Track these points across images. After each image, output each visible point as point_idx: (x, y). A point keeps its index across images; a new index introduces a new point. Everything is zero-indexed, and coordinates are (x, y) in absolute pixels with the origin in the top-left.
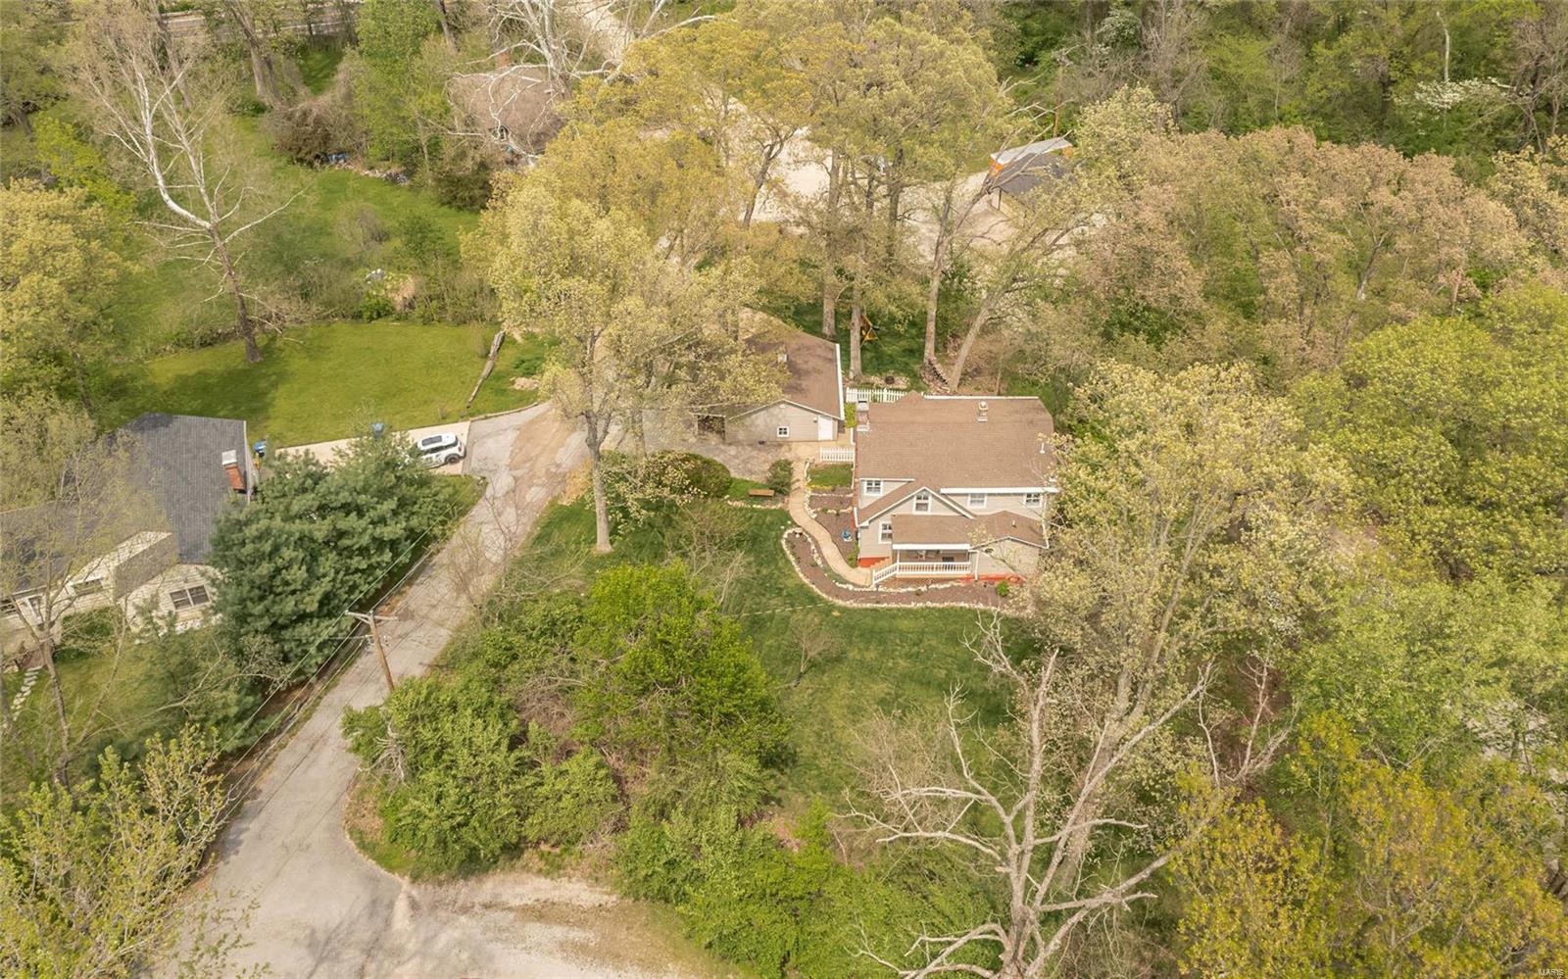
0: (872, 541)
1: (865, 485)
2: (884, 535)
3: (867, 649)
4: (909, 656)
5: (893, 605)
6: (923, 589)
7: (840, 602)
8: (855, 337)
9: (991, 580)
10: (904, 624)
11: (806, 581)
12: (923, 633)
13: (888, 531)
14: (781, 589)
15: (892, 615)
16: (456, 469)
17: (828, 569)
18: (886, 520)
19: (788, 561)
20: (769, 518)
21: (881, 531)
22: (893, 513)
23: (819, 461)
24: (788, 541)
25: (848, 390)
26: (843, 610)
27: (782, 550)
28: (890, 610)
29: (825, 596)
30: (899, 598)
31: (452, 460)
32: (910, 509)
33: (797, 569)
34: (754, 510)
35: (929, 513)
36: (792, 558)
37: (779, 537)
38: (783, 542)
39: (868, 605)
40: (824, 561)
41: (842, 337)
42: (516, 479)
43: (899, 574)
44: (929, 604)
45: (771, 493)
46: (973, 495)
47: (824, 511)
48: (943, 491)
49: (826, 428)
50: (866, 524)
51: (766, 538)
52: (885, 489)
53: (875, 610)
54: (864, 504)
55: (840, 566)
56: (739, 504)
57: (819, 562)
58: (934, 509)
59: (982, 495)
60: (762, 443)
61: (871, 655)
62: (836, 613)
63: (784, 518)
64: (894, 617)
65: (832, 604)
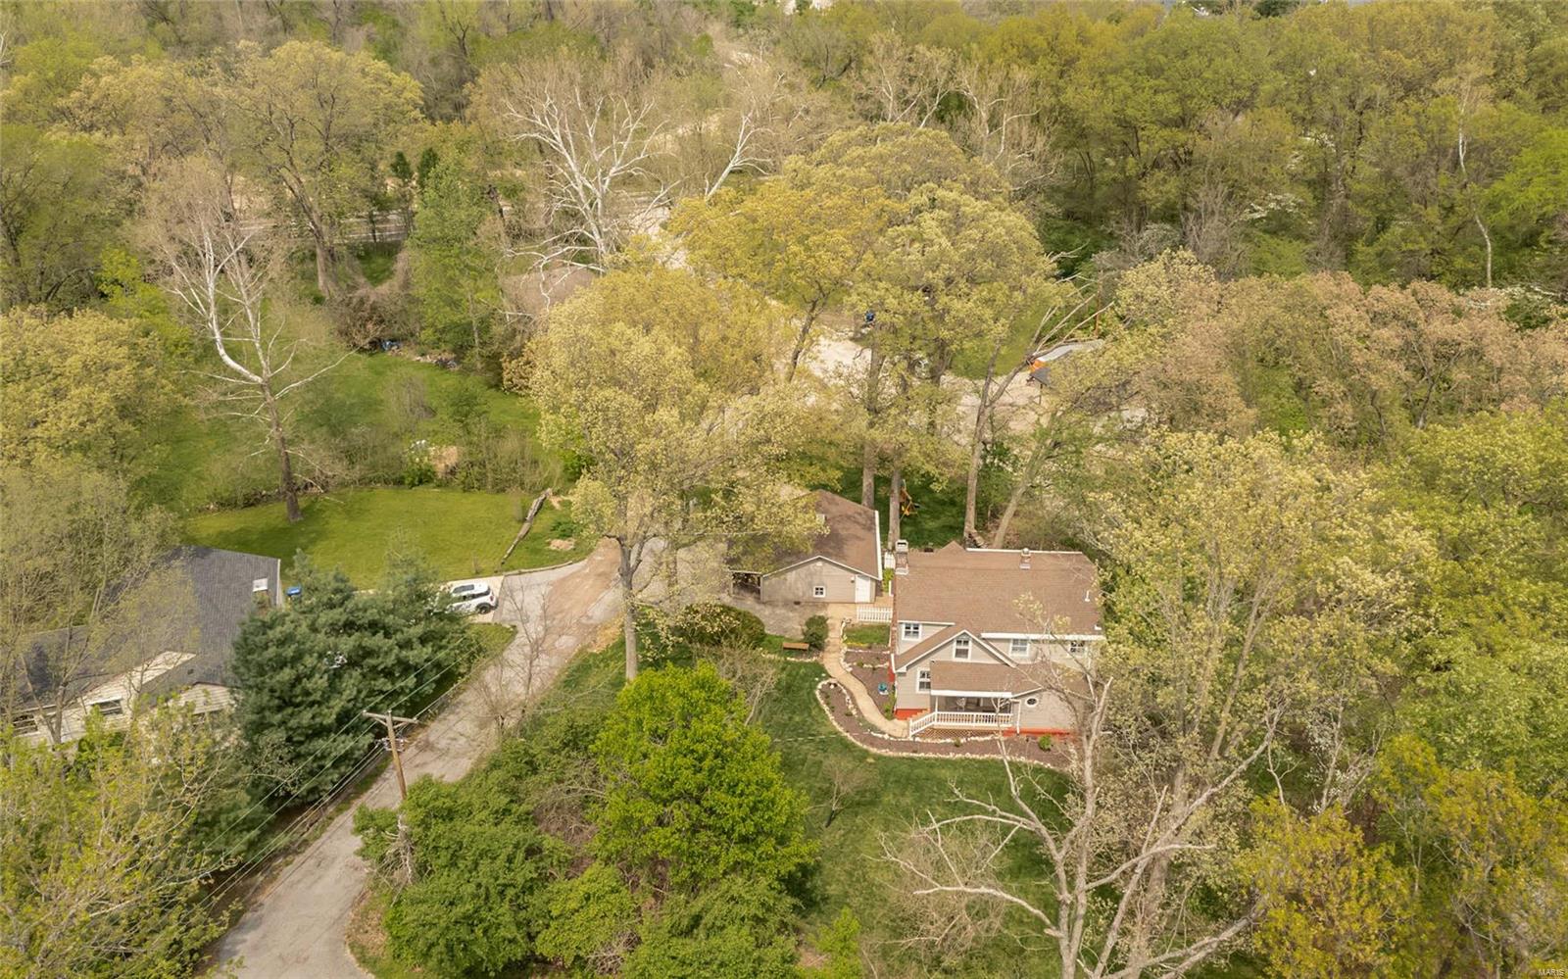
0: (908, 690)
1: (903, 629)
2: (922, 685)
3: (903, 795)
5: (931, 755)
6: (963, 741)
7: (874, 750)
9: (1035, 733)
10: (942, 773)
11: (840, 729)
12: (962, 782)
13: (926, 680)
14: (814, 736)
15: (930, 764)
16: (488, 618)
17: (862, 719)
18: (924, 667)
19: (822, 710)
20: (802, 671)
21: (919, 680)
22: (932, 658)
23: (856, 621)
24: (822, 692)
25: (886, 555)
26: (878, 758)
27: (816, 700)
28: (927, 759)
29: (858, 743)
30: (935, 748)
31: (484, 608)
32: (949, 655)
33: (831, 717)
34: (788, 663)
35: (969, 660)
36: (826, 708)
37: (813, 688)
38: (817, 693)
39: (905, 754)
40: (860, 712)
42: (546, 629)
43: (936, 724)
44: (968, 755)
45: (807, 646)
46: (1015, 641)
47: (861, 665)
48: (984, 635)
49: (864, 589)
50: (903, 669)
51: (800, 689)
52: (925, 633)
53: (912, 759)
54: (901, 650)
55: (874, 717)
56: (773, 656)
57: (854, 712)
58: (975, 656)
59: (1024, 641)
60: (797, 603)
61: (907, 800)
62: (870, 760)
63: (819, 671)
64: (932, 766)
65: (867, 751)
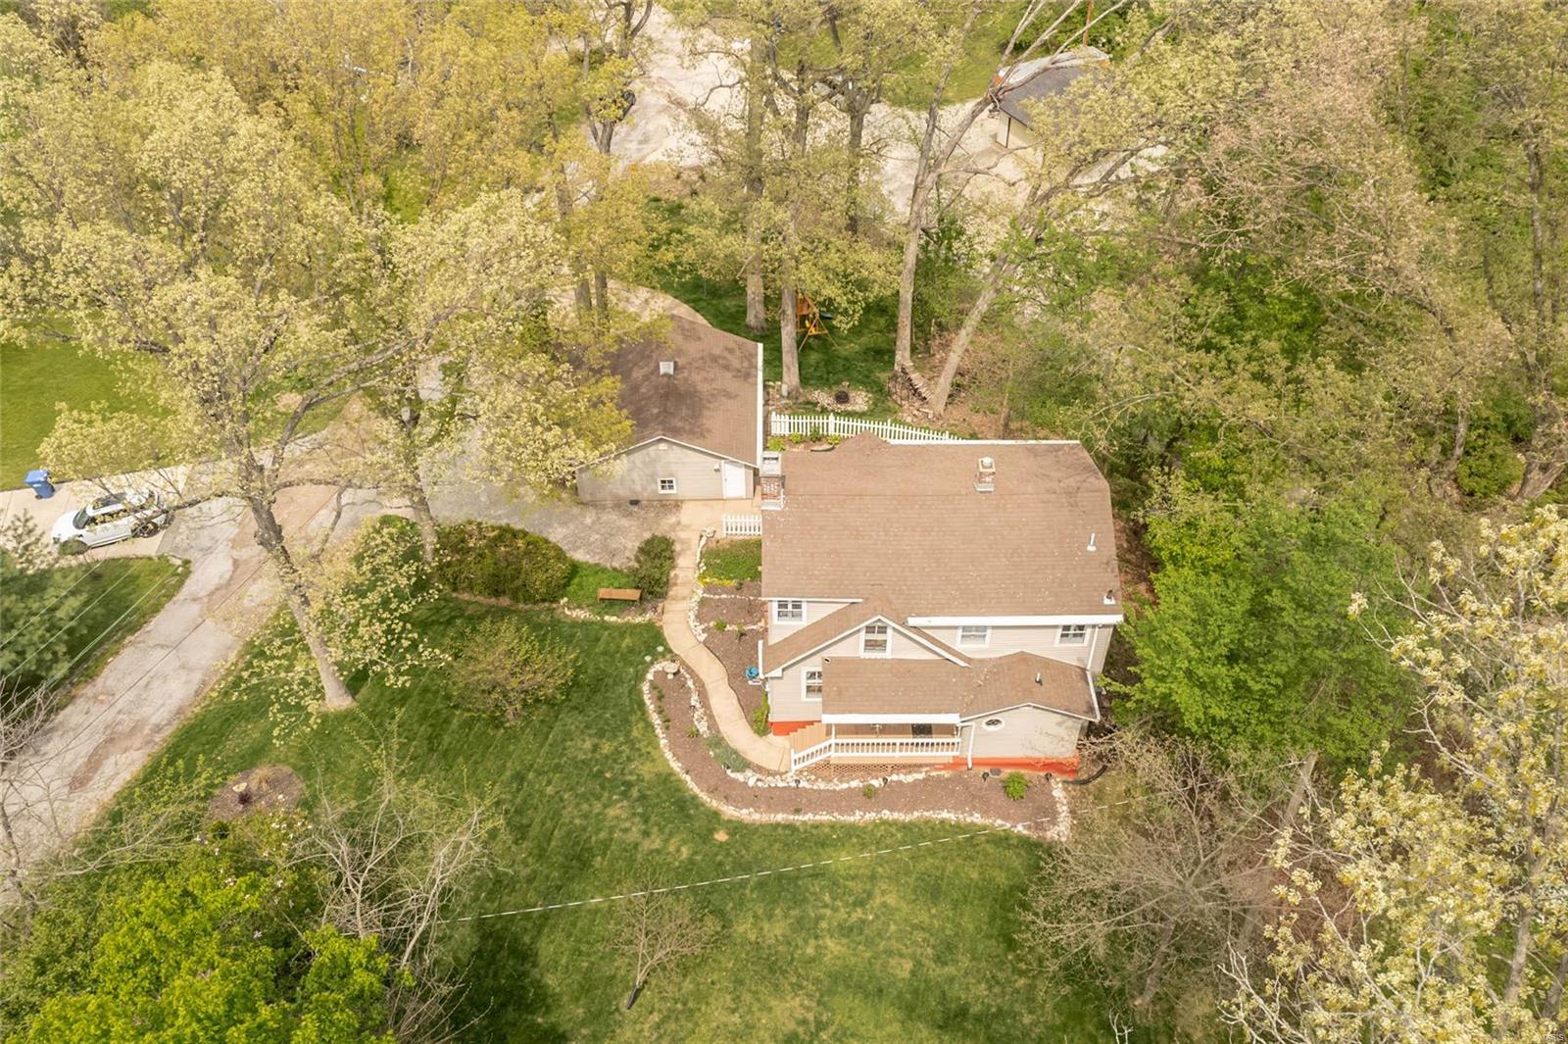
0: (788, 696)
1: (774, 608)
2: (809, 689)
3: (770, 917)
4: (846, 931)
5: (824, 817)
6: (876, 783)
7: (729, 811)
8: (788, 333)
9: (997, 765)
10: (843, 860)
11: (676, 766)
12: (873, 877)
13: (816, 682)
14: (629, 785)
15: (818, 840)
16: (148, 547)
17: (718, 741)
18: (815, 664)
19: (649, 726)
20: (627, 642)
21: (804, 683)
22: (826, 654)
23: (722, 534)
24: (654, 686)
25: (774, 417)
26: (737, 828)
27: (641, 704)
28: (817, 826)
29: (704, 797)
30: (832, 801)
31: (145, 529)
32: (853, 647)
33: (663, 742)
34: (605, 626)
35: (888, 654)
36: (656, 719)
37: (640, 677)
38: (645, 687)
39: (780, 817)
40: (713, 725)
41: (769, 335)
42: (236, 563)
43: (837, 756)
44: (886, 814)
45: (634, 594)
46: (965, 628)
47: (721, 627)
48: (912, 621)
49: (735, 480)
50: (777, 672)
51: (619, 681)
52: (813, 613)
53: (790, 827)
54: (774, 638)
55: (737, 733)
56: (581, 614)
57: (702, 727)
58: (897, 648)
59: (985, 628)
60: (635, 503)
61: (776, 929)
62: (721, 836)
63: (653, 640)
64: (823, 844)
65: (716, 814)
